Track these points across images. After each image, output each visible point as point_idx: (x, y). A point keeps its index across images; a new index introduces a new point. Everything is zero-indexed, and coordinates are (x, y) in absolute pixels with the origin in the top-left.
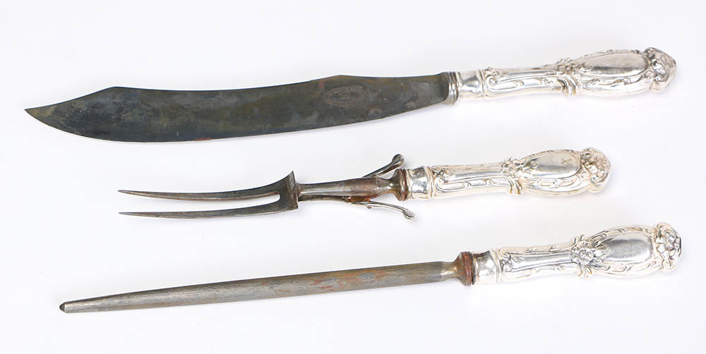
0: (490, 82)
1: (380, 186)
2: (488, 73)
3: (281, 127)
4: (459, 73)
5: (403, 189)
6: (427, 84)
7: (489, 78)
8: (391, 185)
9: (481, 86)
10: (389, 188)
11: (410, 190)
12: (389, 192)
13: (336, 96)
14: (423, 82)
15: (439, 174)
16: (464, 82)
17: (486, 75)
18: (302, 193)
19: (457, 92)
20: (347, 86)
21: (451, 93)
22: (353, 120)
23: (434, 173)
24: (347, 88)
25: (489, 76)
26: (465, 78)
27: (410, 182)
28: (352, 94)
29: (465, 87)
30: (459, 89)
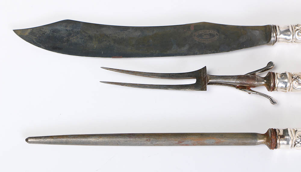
0: (298, 34)
1: (258, 82)
2: (297, 28)
3: (165, 53)
4: (279, 27)
5: (272, 85)
6: (258, 31)
7: (297, 31)
8: (265, 81)
9: (292, 36)
10: (263, 83)
11: (276, 86)
12: (263, 85)
13: (200, 36)
14: (255, 30)
15: (296, 79)
16: (281, 33)
17: (296, 29)
18: (210, 81)
19: (276, 38)
20: (208, 29)
21: (272, 39)
22: (210, 52)
23: (293, 77)
24: (208, 31)
25: (297, 30)
26: (282, 30)
27: (277, 81)
28: (211, 35)
29: (282, 36)
30: (278, 37)
